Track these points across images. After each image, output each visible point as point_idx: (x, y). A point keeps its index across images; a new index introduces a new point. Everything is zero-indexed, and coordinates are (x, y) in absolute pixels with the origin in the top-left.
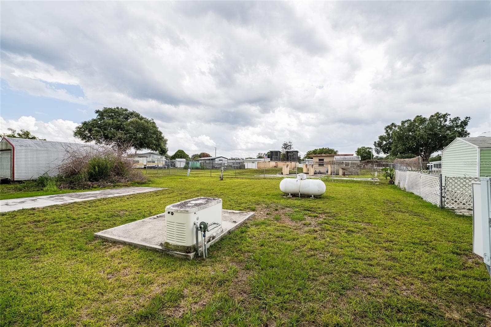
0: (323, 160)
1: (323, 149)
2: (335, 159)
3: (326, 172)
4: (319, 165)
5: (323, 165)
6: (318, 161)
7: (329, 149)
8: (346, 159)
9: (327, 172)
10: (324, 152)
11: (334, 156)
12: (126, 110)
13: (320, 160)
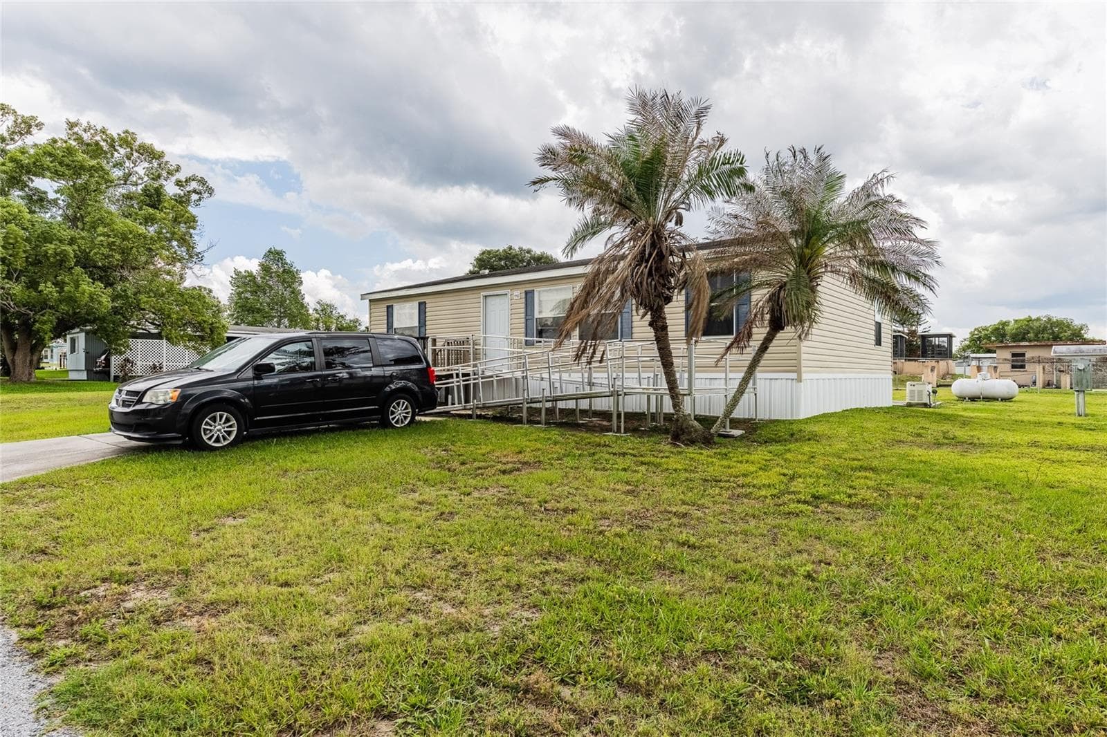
0: (1023, 355)
1: (1029, 320)
2: (1055, 352)
3: (1031, 384)
4: (1013, 367)
5: (1023, 367)
6: (1009, 356)
7: (1049, 319)
8: (1083, 352)
9: (1034, 383)
10: (1032, 328)
11: (1052, 345)
12: (529, 252)
13: (1014, 355)
